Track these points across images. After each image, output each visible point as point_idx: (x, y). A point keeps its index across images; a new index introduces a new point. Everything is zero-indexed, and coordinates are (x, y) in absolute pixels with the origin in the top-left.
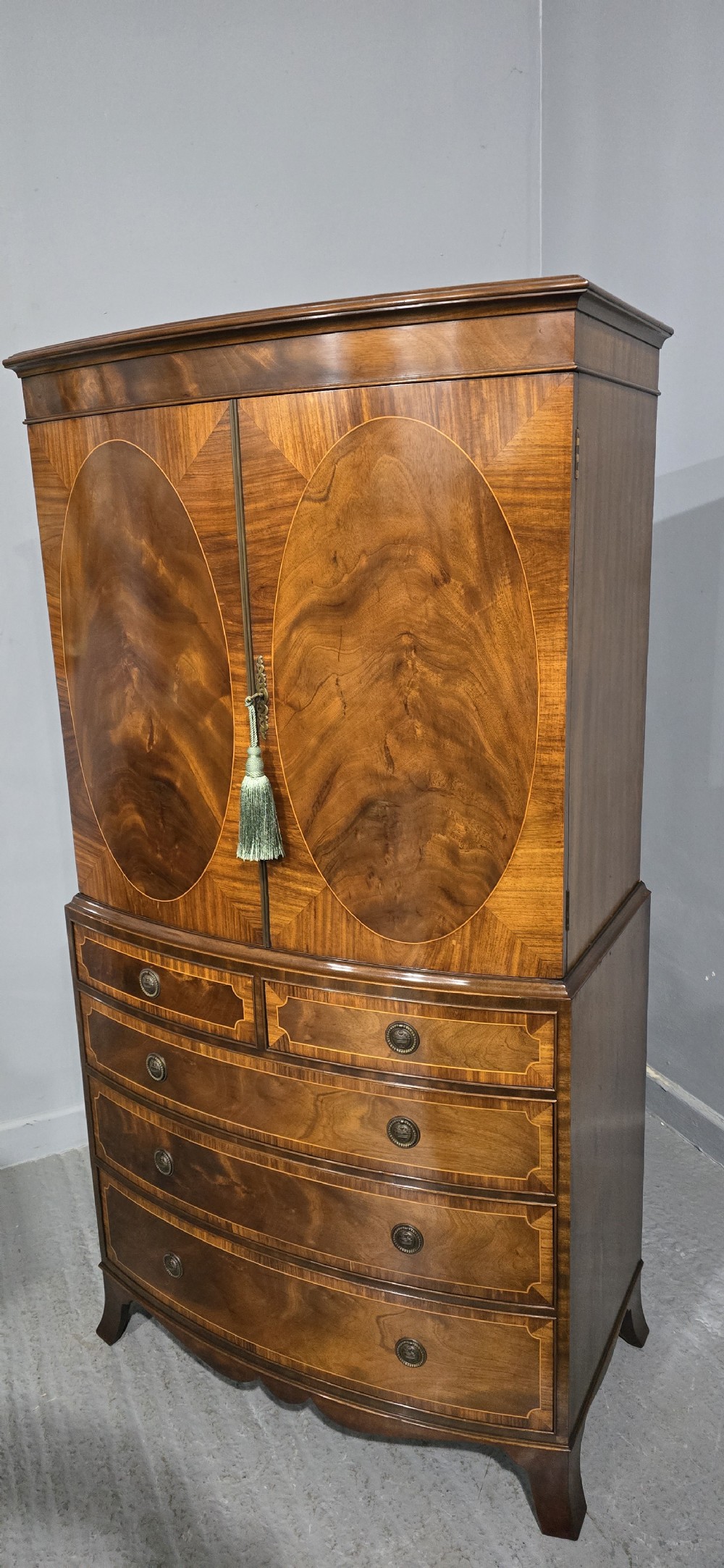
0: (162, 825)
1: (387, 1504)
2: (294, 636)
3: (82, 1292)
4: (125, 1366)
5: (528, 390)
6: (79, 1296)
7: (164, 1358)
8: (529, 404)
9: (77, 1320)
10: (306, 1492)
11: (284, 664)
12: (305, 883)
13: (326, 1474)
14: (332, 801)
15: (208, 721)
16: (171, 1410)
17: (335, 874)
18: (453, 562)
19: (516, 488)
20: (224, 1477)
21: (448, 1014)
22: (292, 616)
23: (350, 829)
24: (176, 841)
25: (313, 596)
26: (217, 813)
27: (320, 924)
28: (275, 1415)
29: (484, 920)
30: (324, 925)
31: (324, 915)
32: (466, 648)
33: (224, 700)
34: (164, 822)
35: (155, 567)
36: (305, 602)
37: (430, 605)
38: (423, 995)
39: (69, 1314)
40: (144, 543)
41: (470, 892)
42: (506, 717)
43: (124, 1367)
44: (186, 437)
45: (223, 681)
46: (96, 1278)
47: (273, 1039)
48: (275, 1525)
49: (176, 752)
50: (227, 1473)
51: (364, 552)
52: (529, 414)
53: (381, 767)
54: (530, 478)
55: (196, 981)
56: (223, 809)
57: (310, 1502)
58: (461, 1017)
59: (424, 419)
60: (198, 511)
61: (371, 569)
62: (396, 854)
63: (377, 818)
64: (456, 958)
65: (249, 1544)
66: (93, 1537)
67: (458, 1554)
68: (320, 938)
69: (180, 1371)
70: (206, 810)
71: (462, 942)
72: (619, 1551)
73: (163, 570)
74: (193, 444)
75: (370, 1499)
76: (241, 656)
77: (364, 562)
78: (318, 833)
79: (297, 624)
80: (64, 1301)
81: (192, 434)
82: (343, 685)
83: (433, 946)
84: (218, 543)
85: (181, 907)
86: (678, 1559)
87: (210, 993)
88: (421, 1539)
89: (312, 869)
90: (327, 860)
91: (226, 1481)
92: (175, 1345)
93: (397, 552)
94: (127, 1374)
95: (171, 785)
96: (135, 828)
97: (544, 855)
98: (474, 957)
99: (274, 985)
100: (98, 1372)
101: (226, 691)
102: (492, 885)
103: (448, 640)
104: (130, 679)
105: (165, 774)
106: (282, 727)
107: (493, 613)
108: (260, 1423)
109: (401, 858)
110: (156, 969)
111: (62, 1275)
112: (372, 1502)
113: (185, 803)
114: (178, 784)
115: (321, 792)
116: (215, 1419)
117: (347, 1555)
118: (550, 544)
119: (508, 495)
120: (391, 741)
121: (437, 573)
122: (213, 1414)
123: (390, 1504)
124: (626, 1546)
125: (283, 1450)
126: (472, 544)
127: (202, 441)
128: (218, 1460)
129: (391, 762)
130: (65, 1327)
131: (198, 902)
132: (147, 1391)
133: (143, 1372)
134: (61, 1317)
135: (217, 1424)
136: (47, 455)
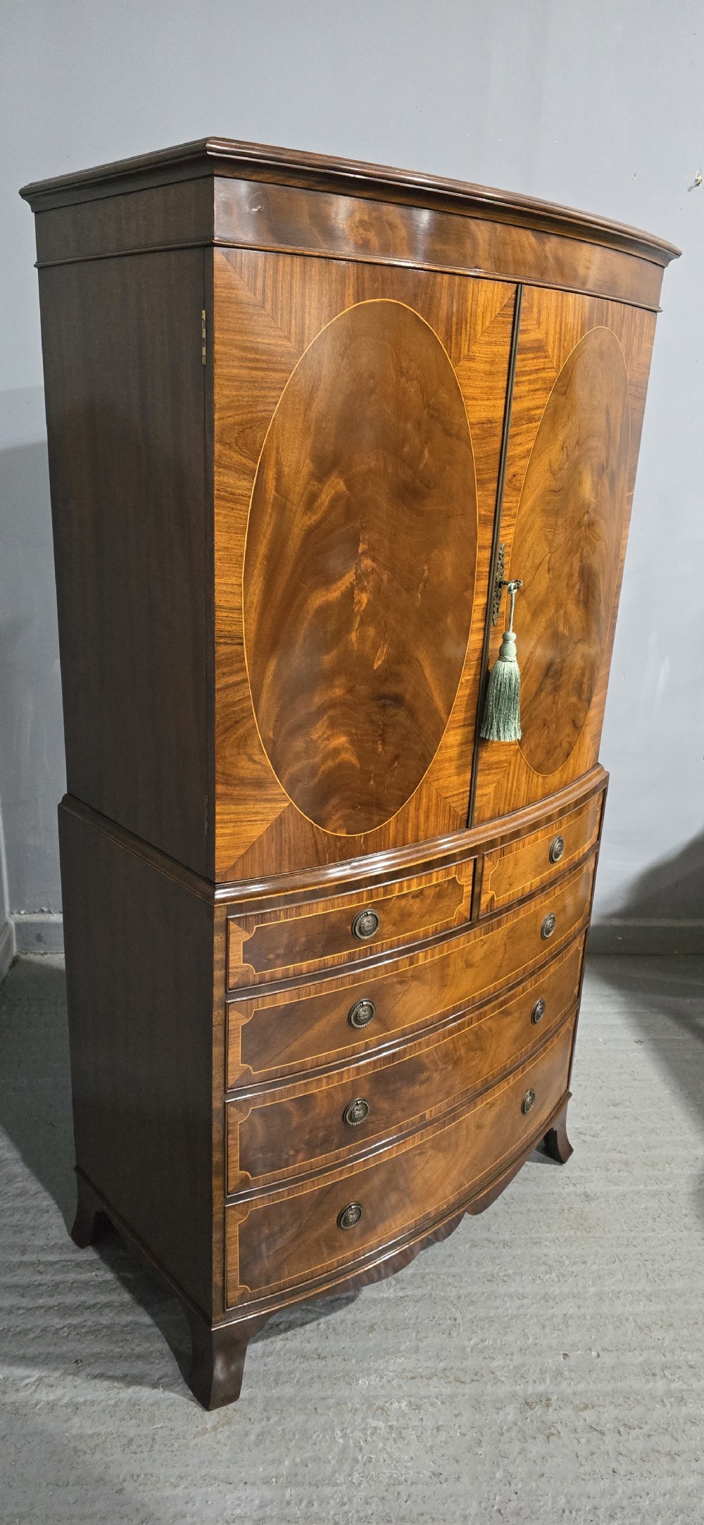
0: (380, 747)
1: (514, 1236)
2: (529, 521)
3: (127, 1417)
4: (273, 1391)
6: (133, 1422)
7: (282, 1353)
9: (172, 1430)
10: (486, 1282)
11: (519, 548)
12: (504, 752)
13: (473, 1264)
14: (531, 669)
15: (450, 620)
16: (354, 1361)
17: (525, 735)
18: (611, 452)
19: (635, 396)
20: (450, 1334)
21: (577, 814)
22: (529, 502)
23: (539, 690)
24: (396, 758)
25: (545, 483)
26: (443, 715)
27: (510, 785)
28: (398, 1281)
29: (584, 735)
30: (513, 784)
31: (514, 776)
33: (467, 594)
34: (384, 744)
35: (420, 455)
36: (539, 489)
37: (599, 488)
38: (569, 807)
39: (156, 1437)
40: (409, 428)
41: (583, 717)
42: (610, 574)
43: (275, 1392)
44: (473, 314)
45: (469, 575)
46: (110, 1399)
47: (482, 906)
48: (510, 1312)
49: (410, 660)
50: (447, 1332)
51: (577, 442)
53: (560, 629)
55: (422, 893)
56: (447, 708)
57: (496, 1282)
60: (471, 397)
61: (579, 459)
62: (558, 702)
63: (553, 675)
64: (571, 773)
65: (523, 1333)
66: (481, 1455)
67: (566, 1212)
69: (309, 1342)
70: (433, 712)
71: (574, 758)
72: (582, 1137)
73: (426, 456)
74: (479, 322)
75: (505, 1244)
76: (489, 541)
77: (577, 453)
79: (531, 509)
80: (131, 1440)
81: (480, 310)
82: (552, 561)
84: (486, 431)
86: (595, 1116)
87: (434, 896)
88: (549, 1227)
90: (522, 724)
91: (454, 1334)
92: (272, 1339)
94: (288, 1391)
95: (399, 700)
96: (344, 766)
97: (605, 674)
98: (577, 767)
99: (489, 856)
100: (268, 1419)
101: (472, 583)
102: (589, 707)
103: (601, 516)
105: (394, 688)
107: (617, 493)
108: (401, 1294)
109: (559, 705)
111: (81, 1437)
112: (509, 1244)
113: (413, 714)
114: (408, 697)
115: (526, 663)
116: (382, 1327)
117: (551, 1273)
119: (632, 402)
120: (569, 606)
121: (605, 461)
122: (375, 1327)
123: (514, 1234)
124: (581, 1133)
125: (437, 1286)
127: (488, 319)
128: (430, 1335)
130: (176, 1445)
131: (412, 813)
132: (319, 1377)
133: (292, 1376)
134: (156, 1447)
135: (389, 1327)
136: (259, 297)
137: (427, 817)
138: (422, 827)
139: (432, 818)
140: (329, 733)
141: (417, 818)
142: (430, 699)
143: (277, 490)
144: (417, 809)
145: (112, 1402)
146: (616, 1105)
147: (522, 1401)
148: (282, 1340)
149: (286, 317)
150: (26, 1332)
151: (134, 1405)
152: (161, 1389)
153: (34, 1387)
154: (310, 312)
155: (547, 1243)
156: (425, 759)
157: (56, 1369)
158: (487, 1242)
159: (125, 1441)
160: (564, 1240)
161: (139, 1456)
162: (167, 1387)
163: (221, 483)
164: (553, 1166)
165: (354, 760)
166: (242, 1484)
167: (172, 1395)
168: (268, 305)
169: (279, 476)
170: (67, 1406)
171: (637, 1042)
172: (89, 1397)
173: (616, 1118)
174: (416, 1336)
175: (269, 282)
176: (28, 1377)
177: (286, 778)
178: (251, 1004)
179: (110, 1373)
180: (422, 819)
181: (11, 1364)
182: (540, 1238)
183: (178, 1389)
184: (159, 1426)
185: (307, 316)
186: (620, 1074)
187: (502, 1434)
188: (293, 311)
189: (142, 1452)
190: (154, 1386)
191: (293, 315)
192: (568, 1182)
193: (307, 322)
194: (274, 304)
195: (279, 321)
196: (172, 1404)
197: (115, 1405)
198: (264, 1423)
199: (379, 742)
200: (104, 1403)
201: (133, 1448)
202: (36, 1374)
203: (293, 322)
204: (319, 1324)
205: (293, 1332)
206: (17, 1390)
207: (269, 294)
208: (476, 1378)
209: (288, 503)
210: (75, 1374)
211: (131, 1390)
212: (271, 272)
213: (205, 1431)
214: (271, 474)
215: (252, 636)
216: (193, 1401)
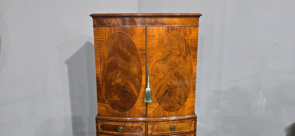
0: (124, 99)
2: (155, 64)
5: (193, 28)
8: (193, 30)
11: (153, 69)
12: (155, 105)
14: (161, 91)
15: (137, 80)
17: (161, 103)
18: (182, 52)
19: (191, 42)
21: (180, 122)
22: (155, 61)
23: (164, 95)
24: (127, 101)
25: (159, 58)
26: (137, 95)
27: (157, 112)
29: (184, 107)
30: (158, 112)
31: (158, 110)
32: (183, 65)
33: (141, 76)
34: (125, 98)
35: (127, 53)
36: (158, 59)
37: (178, 59)
38: (176, 120)
40: (125, 49)
41: (183, 102)
42: (189, 75)
45: (141, 72)
47: (149, 133)
49: (129, 85)
51: (168, 51)
52: (193, 32)
53: (169, 84)
54: (193, 41)
55: (132, 126)
56: (139, 95)
58: (182, 123)
59: (179, 31)
60: (138, 44)
61: (169, 54)
62: (171, 98)
63: (168, 93)
64: (180, 114)
68: (157, 114)
70: (135, 95)
71: (181, 111)
73: (129, 53)
74: (138, 33)
76: (145, 68)
77: (168, 53)
78: (158, 96)
79: (156, 62)
81: (137, 31)
82: (164, 72)
83: (176, 112)
84: (142, 50)
85: (128, 114)
87: (136, 128)
89: (156, 102)
90: (159, 101)
93: (173, 51)
95: (127, 91)
96: (117, 100)
97: (193, 95)
98: (183, 113)
99: (149, 124)
101: (141, 74)
102: (186, 101)
103: (180, 64)
104: (119, 73)
105: (126, 89)
106: (152, 79)
107: (187, 60)
109: (172, 99)
110: (122, 126)
113: (130, 94)
114: (129, 91)
115: (159, 89)
118: (195, 50)
119: (190, 43)
120: (171, 80)
121: (180, 54)
126: (185, 50)
127: (140, 33)
129: (171, 83)
131: (132, 112)
137: (135, 113)
138: (134, 115)
139: (137, 114)
140: (114, 95)
141: (133, 113)
143: (103, 58)
144: (133, 111)
165: (119, 100)
168: (101, 34)
175: (100, 31)
191: (104, 35)
209: (105, 60)
215: (101, 78)
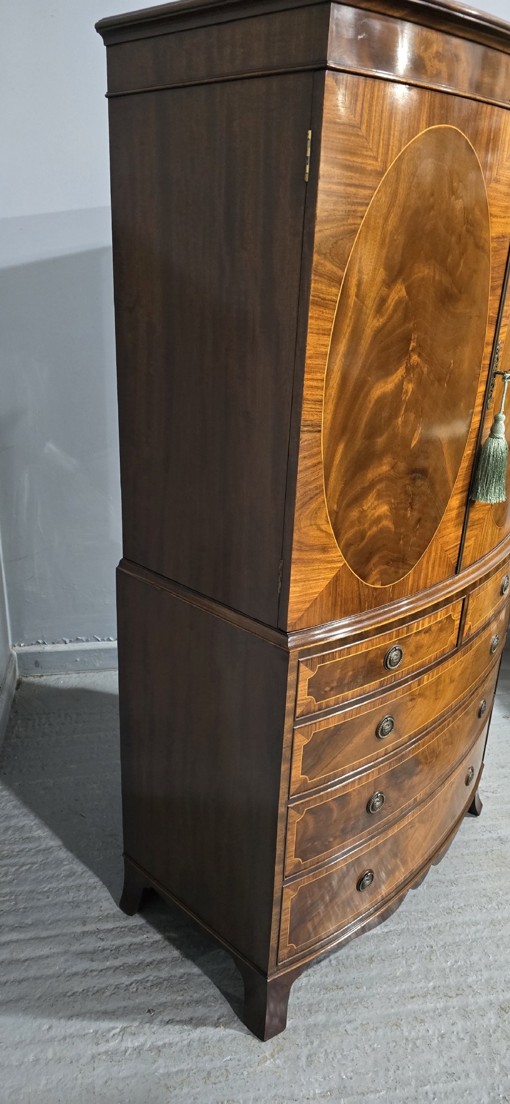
3: (201, 1054)
4: (310, 1020)
6: (207, 1057)
7: (309, 987)
9: (239, 1061)
10: (446, 914)
13: (433, 901)
15: (462, 405)
16: (365, 988)
20: (431, 959)
24: (419, 521)
26: (451, 483)
33: (475, 383)
34: (411, 510)
39: (228, 1068)
43: (311, 1020)
46: (184, 1040)
47: (465, 633)
48: (470, 936)
50: (428, 957)
56: (455, 478)
57: (453, 914)
65: (484, 953)
66: (479, 1054)
67: (490, 854)
68: (481, 547)
69: (327, 977)
70: (445, 482)
80: (209, 1073)
84: (500, 244)
86: (490, 777)
87: (438, 630)
88: (480, 866)
91: (434, 958)
94: (321, 1018)
95: (425, 472)
99: (473, 594)
100: (312, 1043)
101: (478, 375)
105: (422, 463)
111: (168, 1075)
112: (455, 882)
113: (432, 484)
114: (430, 470)
116: (379, 958)
117: (491, 903)
122: (374, 959)
125: (411, 921)
128: (416, 961)
130: (246, 1073)
131: (424, 566)
132: (341, 1004)
133: (321, 1005)
134: (230, 1077)
135: (383, 958)
136: (358, 119)
137: (433, 568)
138: (430, 576)
139: (436, 568)
140: (376, 503)
141: (427, 569)
142: (444, 472)
143: (357, 296)
145: (185, 1042)
146: (503, 767)
147: (497, 1007)
148: (306, 976)
149: (376, 137)
150: (101, 991)
151: (204, 1043)
152: (222, 1028)
153: (120, 1037)
154: (394, 134)
155: (483, 879)
156: (436, 520)
157: (134, 1020)
158: (439, 882)
159: (205, 1074)
160: (494, 876)
161: (219, 1086)
162: (226, 1025)
163: (316, 290)
164: (472, 818)
165: (392, 527)
166: (305, 1100)
167: (232, 1031)
168: (364, 127)
169: (359, 285)
170: (150, 1050)
171: (504, 717)
172: (167, 1041)
173: (506, 777)
174: (406, 963)
175: (366, 105)
176: (114, 1028)
177: (342, 543)
178: (312, 727)
179: (178, 1019)
180: (430, 569)
181: (97, 1019)
182: (476, 876)
183: (235, 1025)
184: (229, 1058)
185: (392, 138)
186: (499, 743)
187: (490, 1036)
188: (382, 134)
189: (220, 1082)
190: (216, 1025)
191: (382, 137)
192: (485, 830)
193: (391, 143)
194: (369, 126)
195: (371, 142)
196: (234, 1039)
197: (189, 1045)
198: (309, 1046)
199: (409, 509)
200: (180, 1044)
201: (212, 1079)
202: (119, 1025)
203: (381, 142)
204: (330, 961)
205: (312, 969)
206: (107, 1041)
207: (366, 117)
208: (459, 992)
209: (364, 308)
210: (151, 1022)
211: (198, 1031)
212: (369, 96)
213: (265, 1059)
214: (354, 282)
215: (328, 424)
216: (250, 1034)
